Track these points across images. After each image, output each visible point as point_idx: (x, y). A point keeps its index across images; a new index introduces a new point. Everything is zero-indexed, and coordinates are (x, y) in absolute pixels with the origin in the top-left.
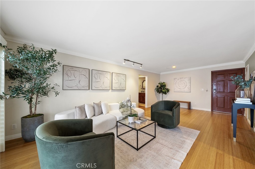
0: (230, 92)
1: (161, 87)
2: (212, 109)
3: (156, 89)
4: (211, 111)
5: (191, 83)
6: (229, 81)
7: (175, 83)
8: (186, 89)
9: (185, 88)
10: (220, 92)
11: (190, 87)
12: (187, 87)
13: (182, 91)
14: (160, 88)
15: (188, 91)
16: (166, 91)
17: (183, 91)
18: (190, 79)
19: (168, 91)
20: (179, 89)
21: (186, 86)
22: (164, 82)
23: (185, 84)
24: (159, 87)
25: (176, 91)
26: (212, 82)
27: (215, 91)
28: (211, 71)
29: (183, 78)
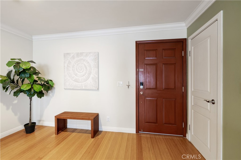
0: (165, 88)
2: (138, 130)
4: (135, 132)
5: (98, 67)
6: (163, 65)
8: (90, 83)
9: (87, 79)
10: (150, 89)
11: (97, 76)
12: (92, 76)
13: (81, 88)
15: (94, 88)
17: (84, 88)
18: (97, 58)
20: (76, 81)
21: (90, 73)
23: (88, 68)
25: (69, 88)
26: (137, 67)
27: (141, 87)
28: (136, 42)
29: (82, 54)
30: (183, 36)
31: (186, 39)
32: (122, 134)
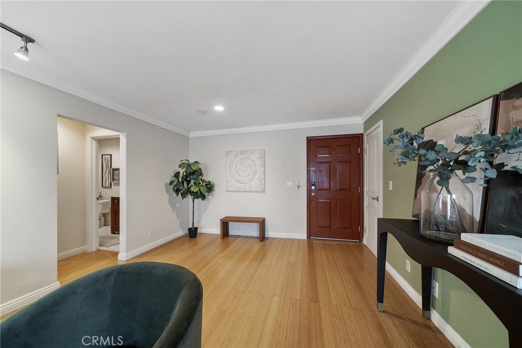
0: (339, 189)
1: (187, 177)
2: (309, 234)
3: (171, 183)
4: (306, 238)
5: (265, 167)
6: (338, 163)
7: (228, 164)
8: (255, 184)
9: (252, 180)
10: (323, 189)
11: (263, 176)
12: (257, 176)
13: (245, 190)
14: (186, 179)
15: (260, 190)
16: (203, 190)
17: (248, 190)
18: (263, 156)
19: (210, 187)
20: (239, 182)
21: (255, 173)
22: (196, 162)
23: (253, 168)
24: (181, 175)
25: (231, 190)
26: (308, 165)
27: (313, 188)
28: (307, 137)
29: (246, 151)
30: (360, 131)
31: (362, 134)
32: (292, 240)
